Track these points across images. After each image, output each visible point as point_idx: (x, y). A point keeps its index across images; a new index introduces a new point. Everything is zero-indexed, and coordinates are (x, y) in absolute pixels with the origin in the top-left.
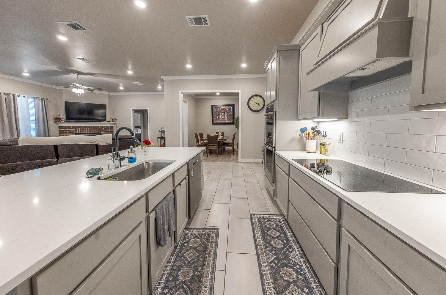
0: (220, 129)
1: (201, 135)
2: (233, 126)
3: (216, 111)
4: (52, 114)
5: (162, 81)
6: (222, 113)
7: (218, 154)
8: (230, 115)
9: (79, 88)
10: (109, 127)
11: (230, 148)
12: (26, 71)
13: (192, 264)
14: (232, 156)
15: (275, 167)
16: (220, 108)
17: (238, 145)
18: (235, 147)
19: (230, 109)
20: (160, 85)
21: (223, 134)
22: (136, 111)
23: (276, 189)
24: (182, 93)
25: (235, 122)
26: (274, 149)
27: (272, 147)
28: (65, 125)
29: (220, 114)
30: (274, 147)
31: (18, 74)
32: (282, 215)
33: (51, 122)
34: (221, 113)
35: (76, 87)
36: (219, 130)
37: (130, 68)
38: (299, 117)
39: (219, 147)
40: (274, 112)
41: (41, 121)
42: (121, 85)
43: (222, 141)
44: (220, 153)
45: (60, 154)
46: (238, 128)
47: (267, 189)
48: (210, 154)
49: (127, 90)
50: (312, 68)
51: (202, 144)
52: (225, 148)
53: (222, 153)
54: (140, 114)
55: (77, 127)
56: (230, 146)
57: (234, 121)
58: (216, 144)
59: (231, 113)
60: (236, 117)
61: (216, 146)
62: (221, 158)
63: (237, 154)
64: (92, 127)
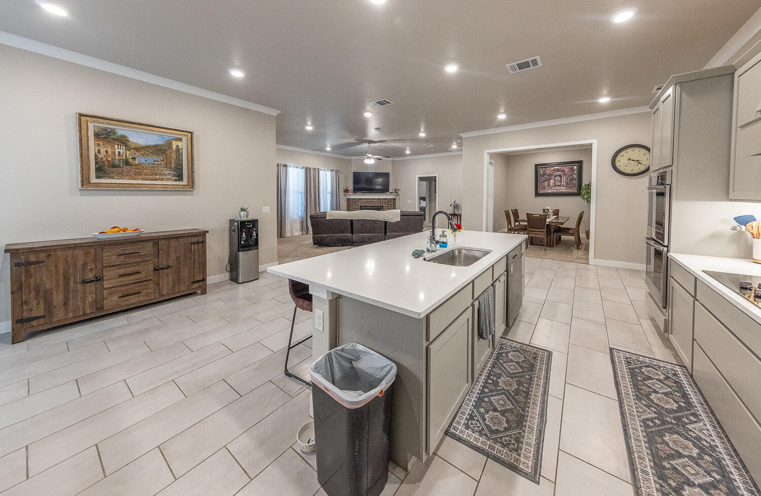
0: (550, 204)
1: (516, 213)
2: (578, 199)
3: (544, 174)
4: (342, 186)
5: (461, 138)
6: (555, 177)
7: (547, 246)
8: (571, 180)
9: (371, 158)
10: (391, 199)
11: (572, 238)
12: (328, 146)
13: (516, 377)
14: (575, 251)
15: (668, 281)
16: (552, 169)
17: (588, 233)
18: (583, 235)
19: (572, 170)
20: (455, 144)
21: (556, 213)
22: (421, 179)
23: (670, 319)
24: (488, 153)
25: (584, 192)
26: (665, 249)
27: (661, 245)
28: (352, 197)
29: (550, 179)
30: (667, 246)
31: (322, 150)
32: (683, 366)
33: (342, 193)
34: (553, 177)
35: (369, 158)
36: (548, 206)
37: (422, 130)
38: (731, 197)
39: (548, 232)
40: (668, 187)
41: (335, 192)
42: (408, 149)
43: (554, 224)
44: (550, 245)
45: (354, 229)
46: (589, 202)
47: (652, 320)
48: (532, 244)
49: (414, 153)
50: (753, 118)
51: (517, 228)
52: (560, 236)
53: (554, 245)
54: (425, 182)
55: (362, 199)
56: (572, 235)
57: (581, 190)
58: (544, 228)
59: (575, 176)
60: (585, 182)
61: (544, 232)
62: (552, 253)
63: (587, 249)
64: (375, 199)
